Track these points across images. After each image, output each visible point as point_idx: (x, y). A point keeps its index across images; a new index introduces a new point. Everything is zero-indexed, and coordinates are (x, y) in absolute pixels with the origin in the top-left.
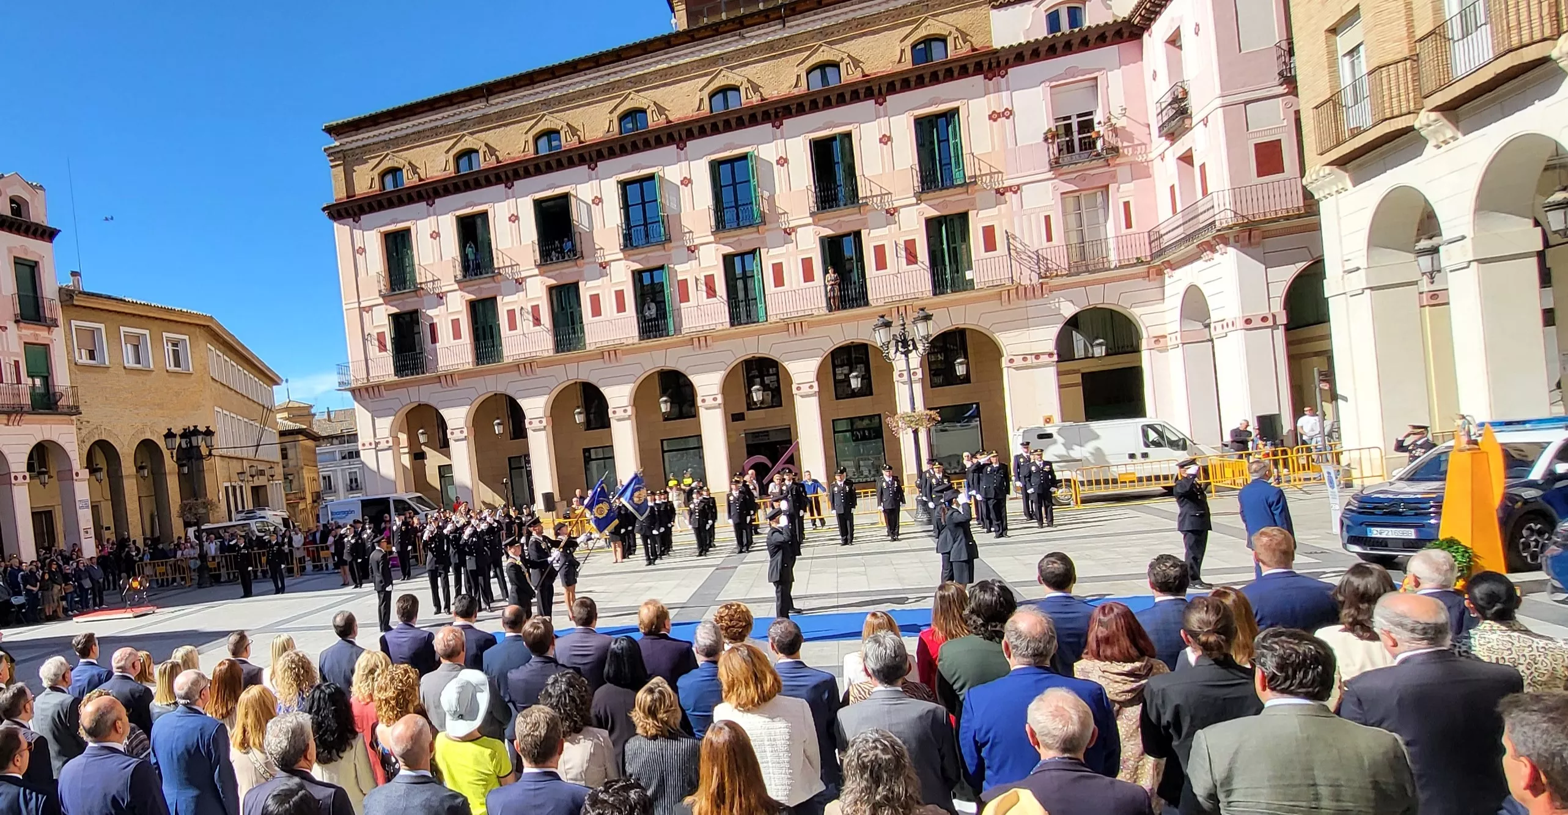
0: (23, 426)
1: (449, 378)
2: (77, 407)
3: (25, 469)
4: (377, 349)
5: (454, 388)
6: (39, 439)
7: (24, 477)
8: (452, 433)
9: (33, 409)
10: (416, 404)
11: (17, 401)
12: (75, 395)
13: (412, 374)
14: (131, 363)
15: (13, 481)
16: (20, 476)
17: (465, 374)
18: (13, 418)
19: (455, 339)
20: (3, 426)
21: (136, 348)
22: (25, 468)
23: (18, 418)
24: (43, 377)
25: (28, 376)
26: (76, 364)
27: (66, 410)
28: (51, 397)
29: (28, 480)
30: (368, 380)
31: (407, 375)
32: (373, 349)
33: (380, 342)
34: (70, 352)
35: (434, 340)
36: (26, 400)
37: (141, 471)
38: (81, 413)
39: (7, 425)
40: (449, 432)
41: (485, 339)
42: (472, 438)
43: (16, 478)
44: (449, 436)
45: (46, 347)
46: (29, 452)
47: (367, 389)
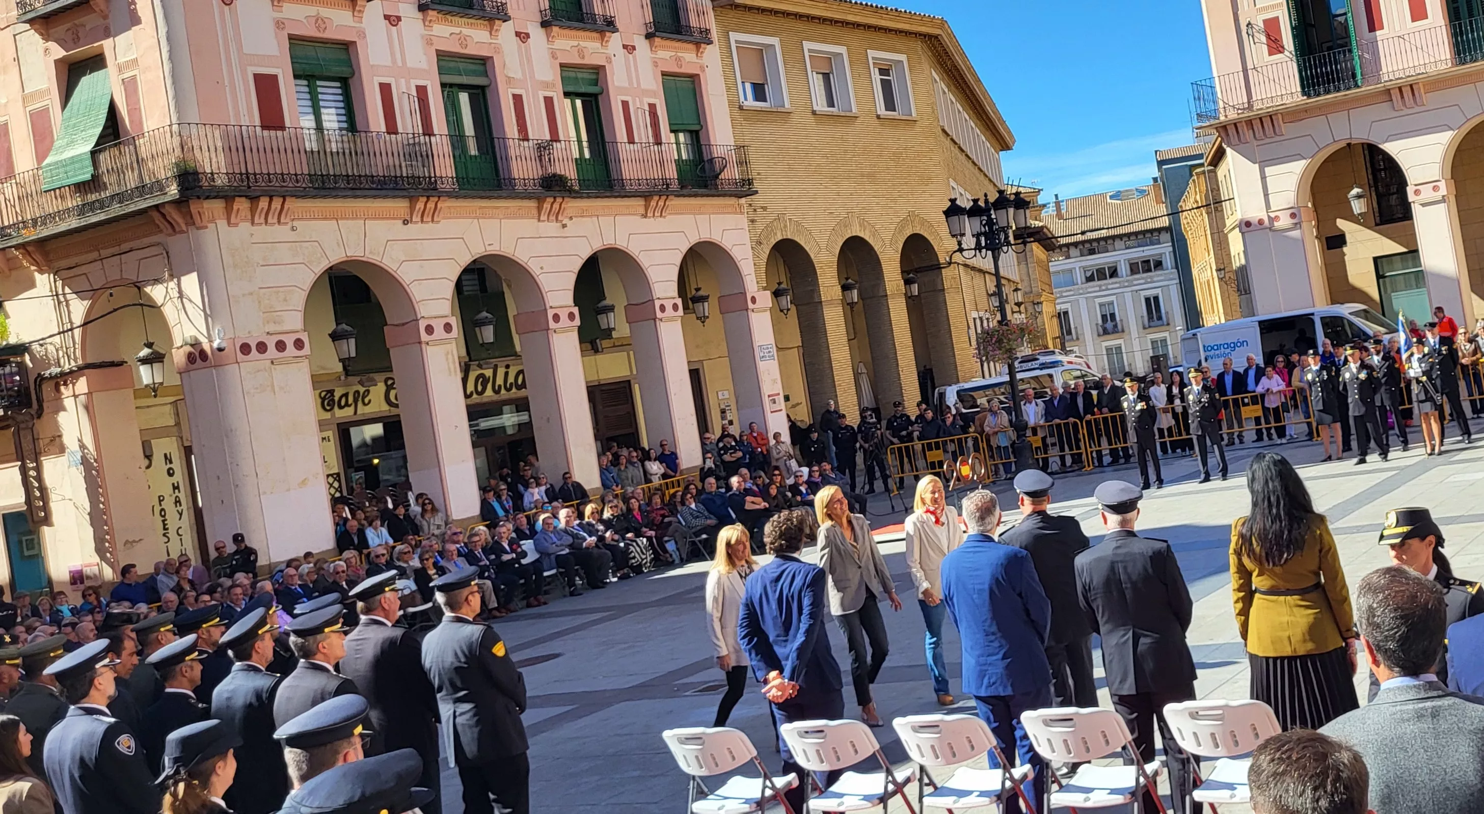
0: (669, 217)
1: (1407, 91)
2: (750, 182)
3: (676, 294)
4: (1265, 48)
5: (1417, 109)
6: (694, 240)
7: (675, 307)
8: (1417, 192)
9: (682, 188)
10: (1343, 144)
11: (656, 174)
12: (743, 162)
13: (1339, 90)
14: (820, 105)
15: (659, 314)
16: (669, 305)
17: (1438, 83)
18: (653, 203)
19: (1414, 19)
20: (638, 218)
21: (826, 77)
22: (673, 289)
23: (661, 203)
24: (691, 132)
25: (672, 131)
26: (741, 108)
27: (733, 188)
28: (707, 166)
29: (681, 312)
30: (1250, 107)
31: (1328, 92)
32: (1258, 51)
33: (1268, 36)
34: (730, 88)
35: (1373, 24)
36: (672, 173)
37: (847, 293)
38: (757, 192)
39: (645, 216)
40: (1410, 190)
41: (1471, 15)
42: (1452, 199)
43: (663, 309)
44: (1411, 197)
45: (694, 80)
46: (679, 264)
47: (1250, 123)
